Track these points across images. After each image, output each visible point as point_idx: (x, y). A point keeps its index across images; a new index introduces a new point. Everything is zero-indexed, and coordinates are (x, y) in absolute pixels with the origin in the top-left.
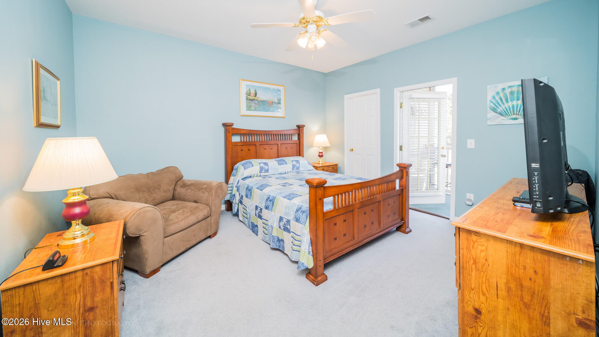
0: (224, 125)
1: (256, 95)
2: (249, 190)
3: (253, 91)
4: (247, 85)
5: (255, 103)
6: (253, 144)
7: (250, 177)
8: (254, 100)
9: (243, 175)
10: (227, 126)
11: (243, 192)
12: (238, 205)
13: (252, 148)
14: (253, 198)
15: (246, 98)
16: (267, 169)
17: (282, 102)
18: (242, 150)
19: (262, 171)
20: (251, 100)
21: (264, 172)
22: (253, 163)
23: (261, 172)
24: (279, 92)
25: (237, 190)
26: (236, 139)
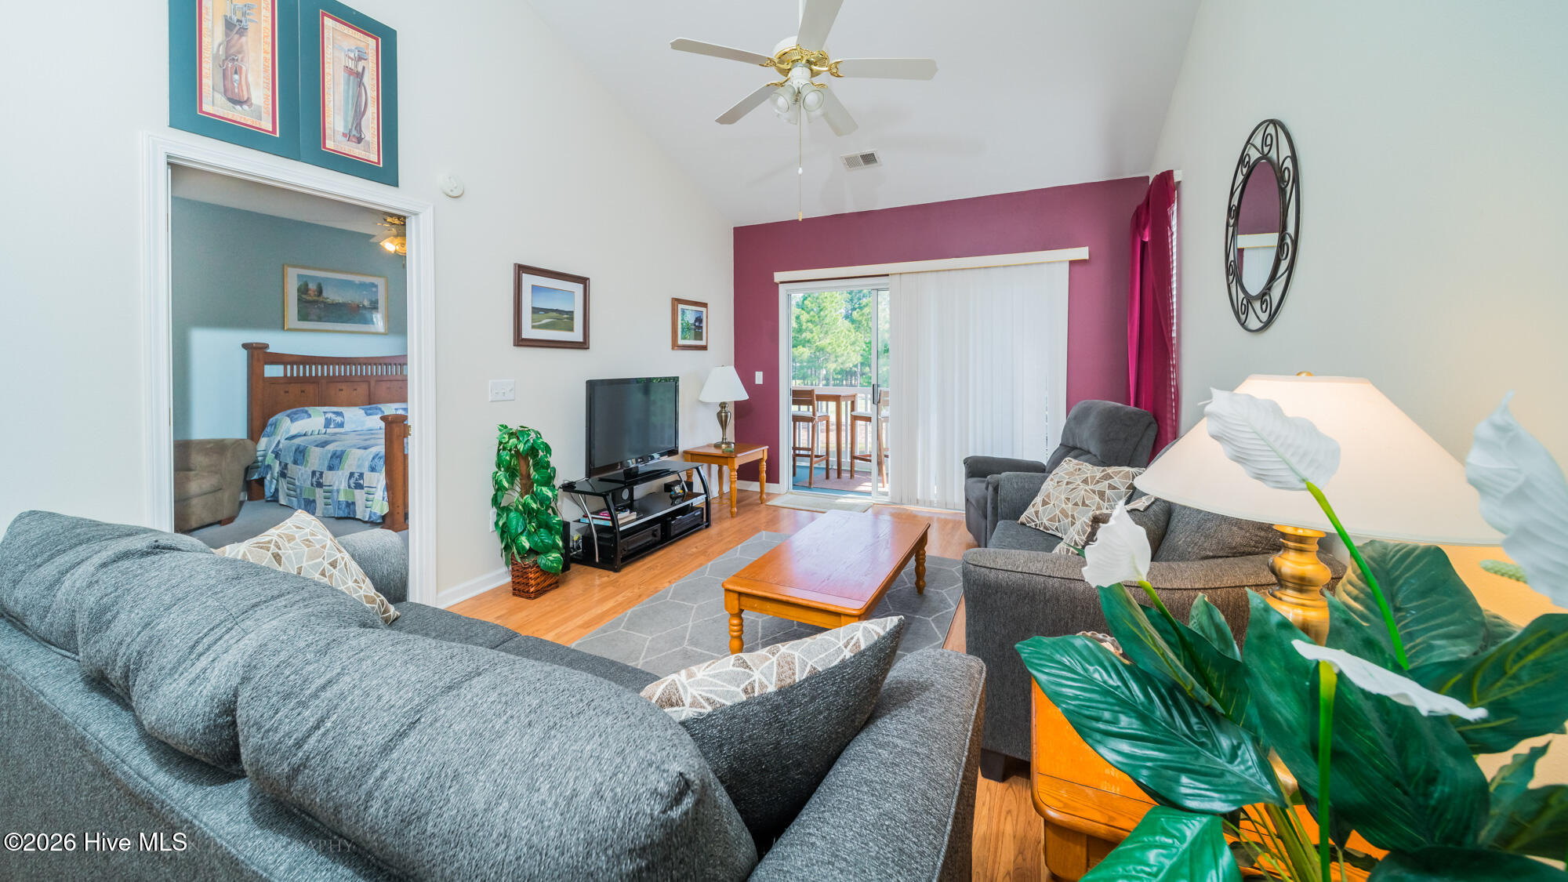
0: (248, 347)
1: (320, 291)
2: (300, 452)
3: (313, 287)
4: (300, 276)
5: (319, 308)
6: (314, 380)
7: (305, 435)
8: (315, 301)
9: (287, 433)
10: (254, 349)
11: (288, 459)
12: (277, 481)
13: (310, 389)
14: (307, 462)
15: (298, 299)
16: (340, 422)
17: (382, 304)
18: (287, 392)
19: (331, 425)
20: (309, 302)
21: (335, 427)
22: (310, 412)
23: (326, 427)
24: (374, 289)
25: (276, 457)
26: (273, 371)
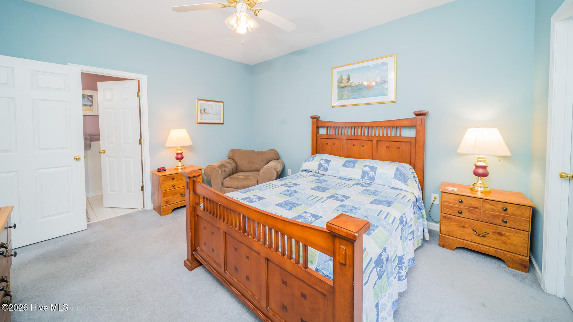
0: (313, 118)
1: (349, 79)
3: (345, 77)
4: (339, 72)
5: (348, 90)
6: (338, 138)
7: (309, 171)
8: (346, 86)
10: (316, 119)
13: (338, 142)
15: (338, 87)
16: (326, 167)
18: (327, 144)
19: (321, 168)
20: (344, 87)
21: (323, 170)
22: (314, 158)
23: (319, 169)
24: (385, 67)
